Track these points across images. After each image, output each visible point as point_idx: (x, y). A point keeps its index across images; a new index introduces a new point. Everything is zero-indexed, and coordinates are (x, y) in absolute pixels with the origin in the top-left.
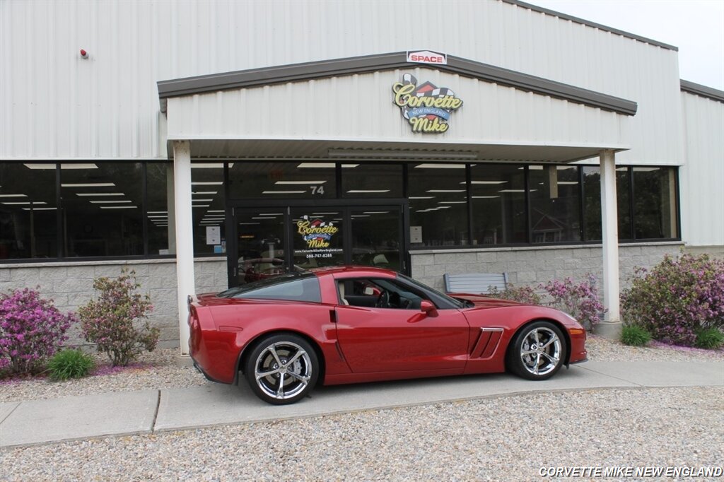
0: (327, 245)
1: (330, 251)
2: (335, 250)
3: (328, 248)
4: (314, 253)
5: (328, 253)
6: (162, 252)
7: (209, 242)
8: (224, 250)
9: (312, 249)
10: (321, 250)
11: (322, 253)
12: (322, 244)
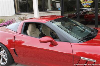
0: (90, 6)
1: (90, 8)
2: (92, 8)
3: (90, 7)
4: (85, 9)
5: (90, 9)
6: (47, 10)
7: (57, 7)
8: (61, 9)
9: (85, 8)
10: (88, 8)
11: (88, 9)
12: (88, 6)
